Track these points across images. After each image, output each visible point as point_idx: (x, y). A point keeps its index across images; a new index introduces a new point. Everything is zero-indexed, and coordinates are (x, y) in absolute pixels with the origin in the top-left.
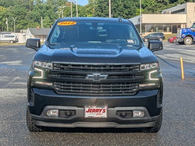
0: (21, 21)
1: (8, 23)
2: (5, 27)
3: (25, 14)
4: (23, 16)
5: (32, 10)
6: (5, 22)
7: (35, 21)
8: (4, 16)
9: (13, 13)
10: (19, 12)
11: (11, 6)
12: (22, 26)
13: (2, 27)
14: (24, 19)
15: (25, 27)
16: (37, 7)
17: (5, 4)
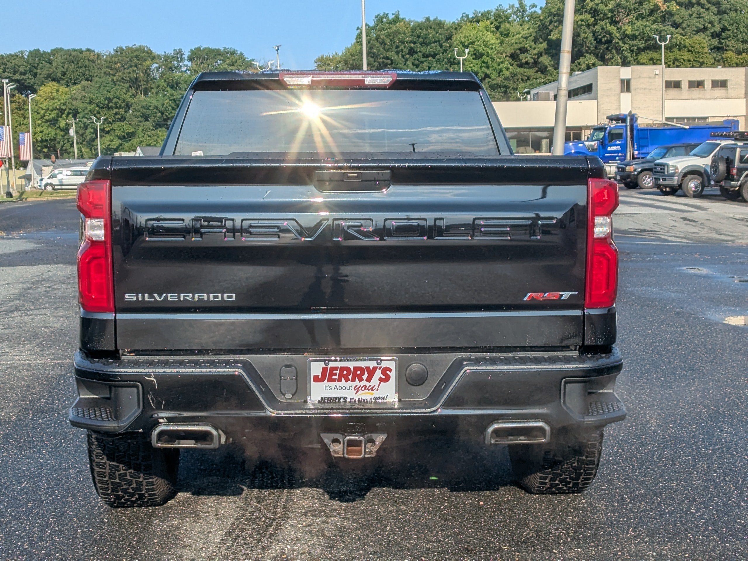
0: (115, 126)
1: (77, 132)
2: (67, 146)
3: (128, 106)
4: (122, 111)
5: (146, 92)
6: (66, 130)
7: (158, 126)
8: (62, 111)
9: (90, 103)
10: (110, 100)
11: (84, 83)
12: (117, 142)
13: (58, 146)
14: (123, 119)
15: (127, 145)
16: (163, 83)
17: (64, 74)
